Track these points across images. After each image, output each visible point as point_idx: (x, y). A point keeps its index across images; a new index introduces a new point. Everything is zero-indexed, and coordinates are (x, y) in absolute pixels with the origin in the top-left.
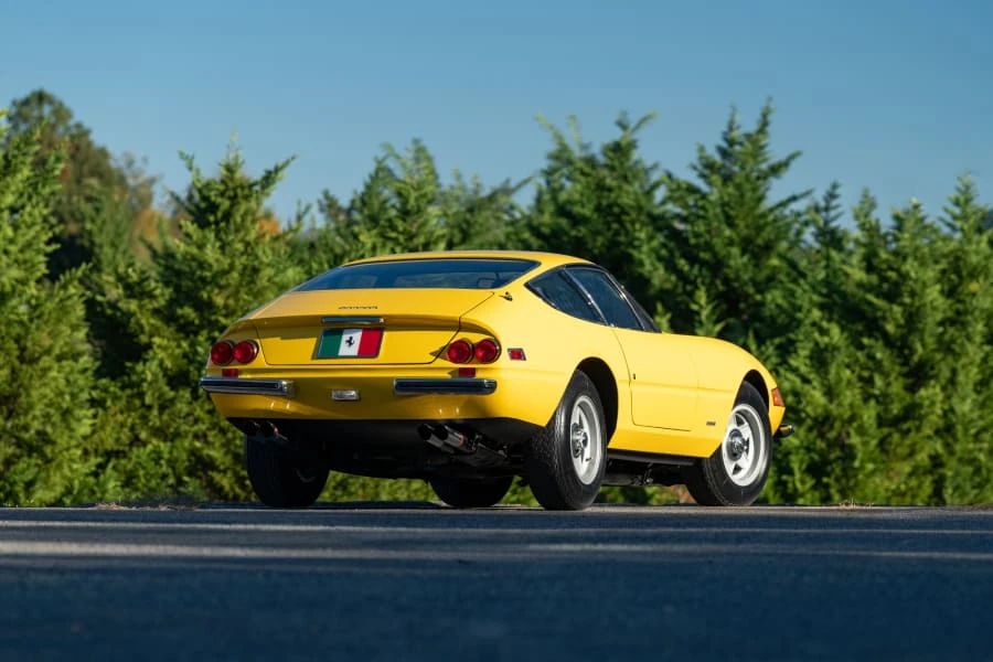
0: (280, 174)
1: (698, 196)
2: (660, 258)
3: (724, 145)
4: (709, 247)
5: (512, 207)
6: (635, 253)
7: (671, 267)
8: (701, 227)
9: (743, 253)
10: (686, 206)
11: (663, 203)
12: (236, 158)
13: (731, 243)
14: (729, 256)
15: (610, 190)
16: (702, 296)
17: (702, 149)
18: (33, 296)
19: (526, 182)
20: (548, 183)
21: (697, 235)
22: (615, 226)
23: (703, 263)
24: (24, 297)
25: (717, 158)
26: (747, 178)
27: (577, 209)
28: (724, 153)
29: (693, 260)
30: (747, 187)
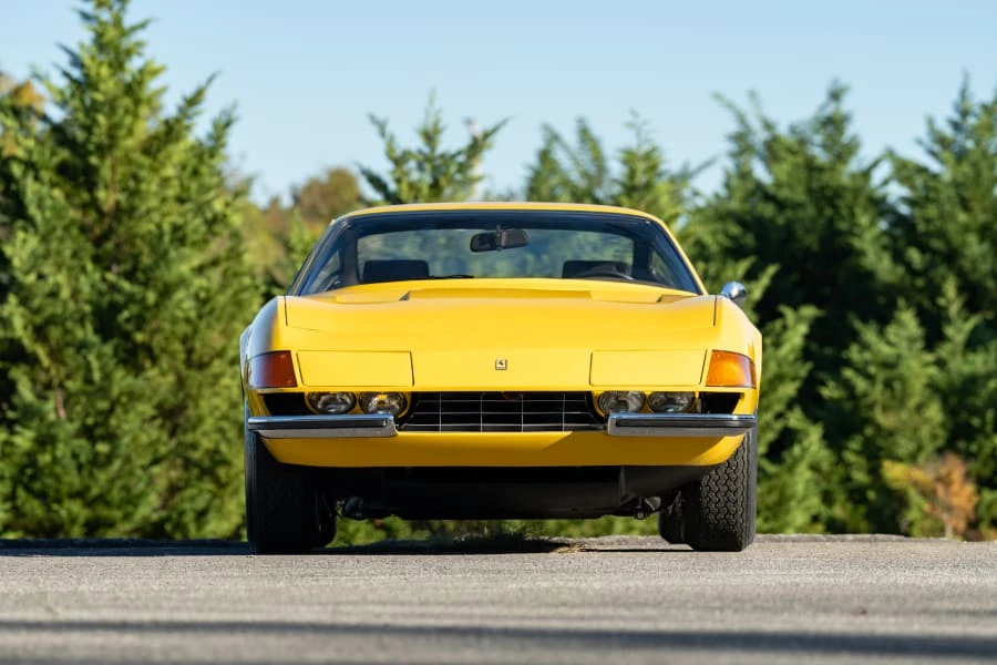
0: (489, 140)
1: (925, 176)
2: (885, 248)
3: (956, 117)
4: (942, 235)
5: (696, 194)
6: (857, 243)
7: (899, 257)
8: (932, 211)
9: (982, 239)
10: (913, 187)
11: (886, 182)
12: (436, 124)
13: (966, 229)
14: (965, 244)
15: (821, 170)
16: (950, 288)
17: (931, 122)
18: (202, 288)
19: (708, 164)
20: (738, 166)
21: (928, 221)
22: (828, 212)
23: (934, 252)
24: (193, 290)
25: (948, 132)
26: (984, 155)
27: (784, 194)
28: (956, 126)
29: (924, 249)
30: (984, 165)
